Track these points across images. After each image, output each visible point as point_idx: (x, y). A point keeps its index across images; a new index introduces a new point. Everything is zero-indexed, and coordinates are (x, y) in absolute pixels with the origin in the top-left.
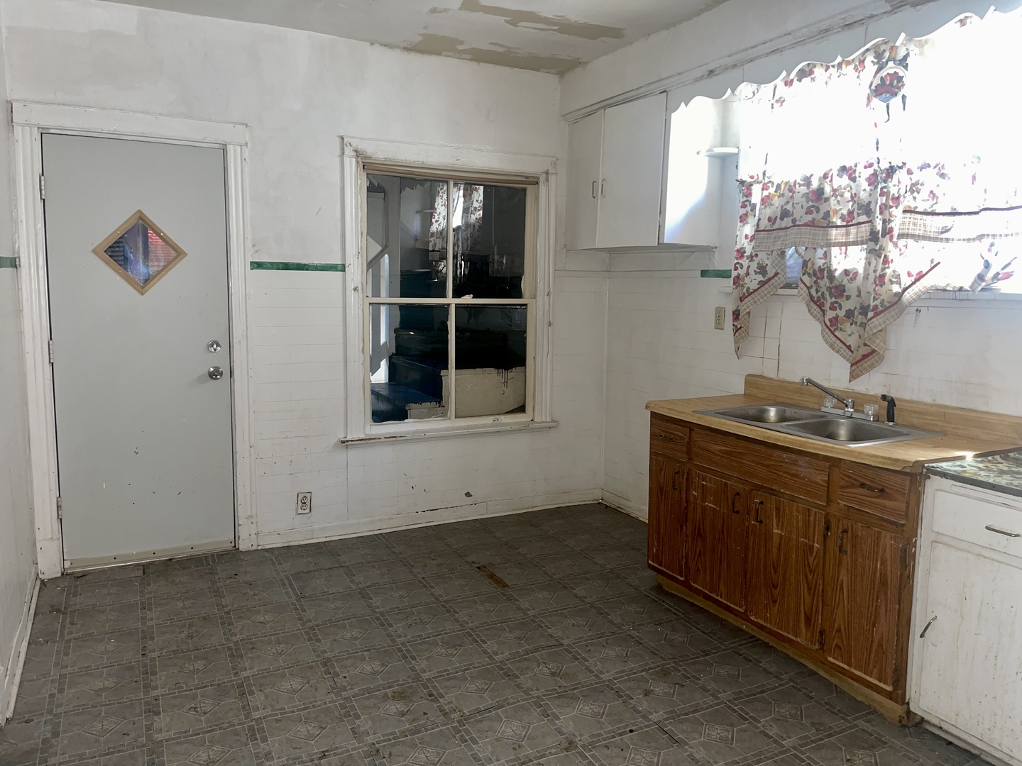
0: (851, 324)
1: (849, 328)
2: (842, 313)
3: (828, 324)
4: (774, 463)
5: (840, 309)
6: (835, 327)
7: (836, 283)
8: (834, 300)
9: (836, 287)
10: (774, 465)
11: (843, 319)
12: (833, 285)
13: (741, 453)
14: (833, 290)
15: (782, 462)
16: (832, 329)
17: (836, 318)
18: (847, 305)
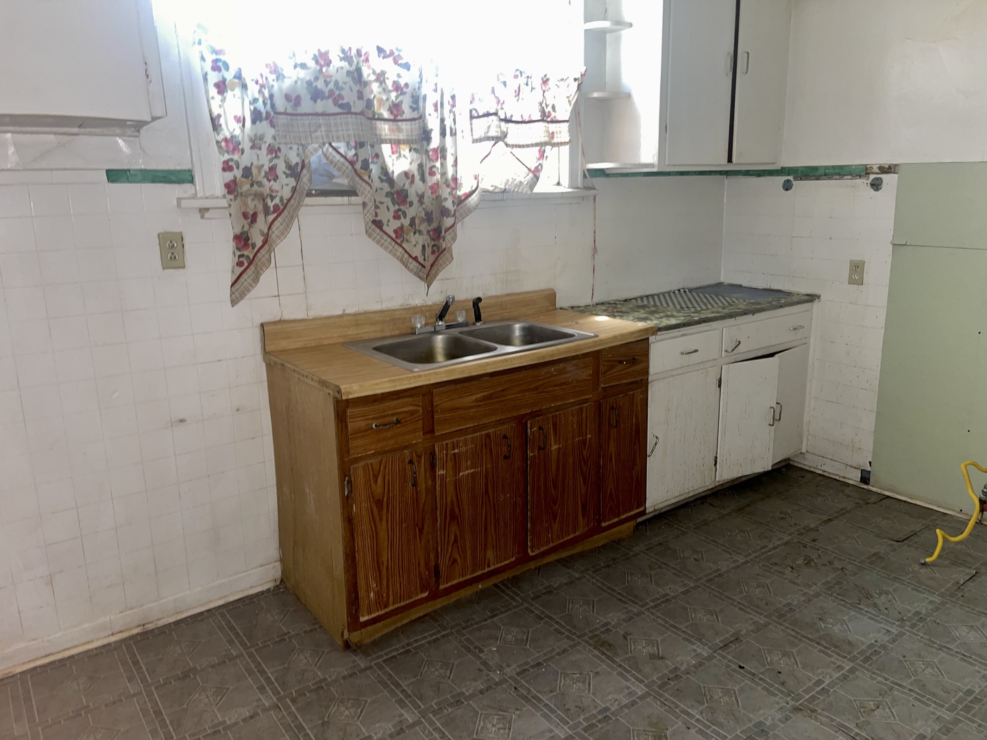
0: (415, 233)
1: (414, 238)
2: (406, 222)
3: (394, 236)
4: (541, 383)
5: (405, 217)
6: (402, 239)
7: (396, 188)
8: (397, 207)
9: (398, 193)
10: (541, 385)
11: (408, 229)
12: (395, 190)
13: (503, 390)
14: (395, 196)
15: (551, 377)
16: (399, 241)
17: (402, 228)
18: (411, 212)
